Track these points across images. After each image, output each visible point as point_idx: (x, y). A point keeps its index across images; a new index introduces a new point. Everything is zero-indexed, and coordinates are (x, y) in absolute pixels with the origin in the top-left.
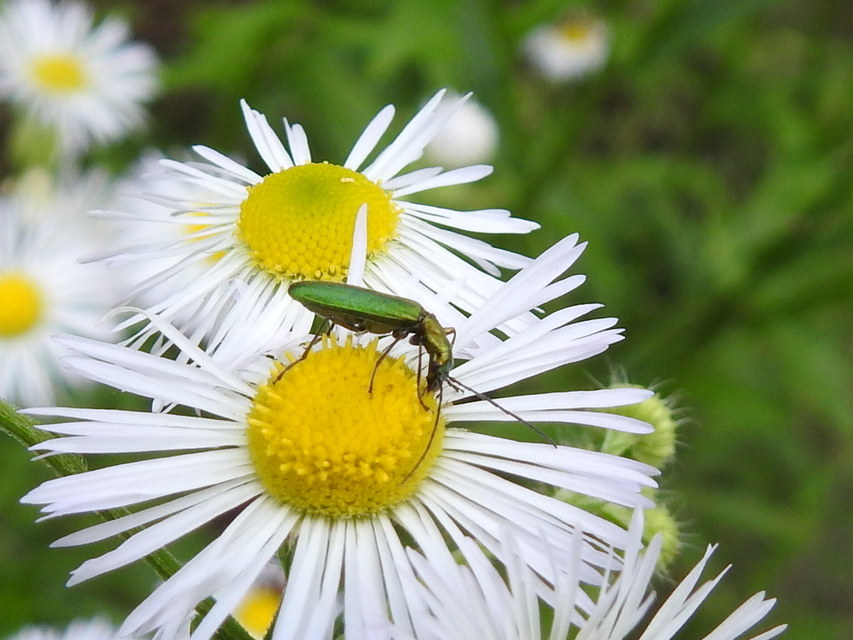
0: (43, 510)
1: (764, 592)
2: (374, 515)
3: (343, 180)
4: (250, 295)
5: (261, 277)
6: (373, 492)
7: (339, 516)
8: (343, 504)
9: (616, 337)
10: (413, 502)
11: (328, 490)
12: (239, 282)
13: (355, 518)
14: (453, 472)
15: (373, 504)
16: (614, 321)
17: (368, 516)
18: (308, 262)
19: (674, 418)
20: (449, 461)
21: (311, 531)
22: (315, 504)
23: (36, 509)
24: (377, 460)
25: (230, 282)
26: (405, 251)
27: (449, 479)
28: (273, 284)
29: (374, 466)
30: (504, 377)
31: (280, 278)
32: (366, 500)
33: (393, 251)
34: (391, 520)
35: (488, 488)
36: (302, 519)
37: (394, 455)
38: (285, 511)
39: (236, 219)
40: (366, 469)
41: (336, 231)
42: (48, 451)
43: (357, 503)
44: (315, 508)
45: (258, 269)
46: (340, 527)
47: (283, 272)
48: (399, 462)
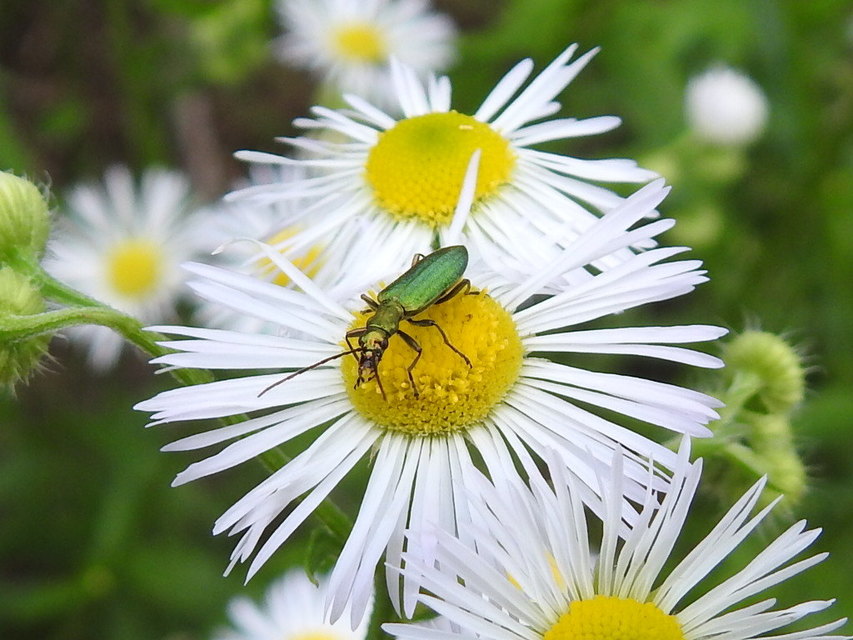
0: (152, 417)
1: (805, 521)
2: (449, 434)
3: (461, 127)
4: (372, 231)
5: (383, 215)
6: (447, 412)
7: (417, 434)
8: (420, 422)
9: (700, 279)
10: (487, 424)
11: (405, 409)
12: (364, 220)
13: (431, 435)
14: (529, 398)
15: (447, 423)
16: (699, 263)
17: (443, 434)
18: (423, 203)
19: (803, 365)
20: (527, 388)
21: (391, 445)
22: (394, 422)
23: (146, 416)
24: (451, 383)
25: (357, 220)
26: (518, 195)
27: (522, 404)
28: (393, 223)
29: (448, 389)
30: (587, 313)
31: (398, 217)
32: (440, 419)
33: (506, 195)
34: (465, 439)
35: (558, 413)
36: (384, 435)
37: (468, 378)
38: (370, 425)
39: (364, 162)
40: (440, 391)
41: (451, 174)
42: (169, 366)
43: (431, 422)
44: (395, 425)
45: (381, 209)
46: (417, 444)
47: (401, 212)
48: (472, 387)
